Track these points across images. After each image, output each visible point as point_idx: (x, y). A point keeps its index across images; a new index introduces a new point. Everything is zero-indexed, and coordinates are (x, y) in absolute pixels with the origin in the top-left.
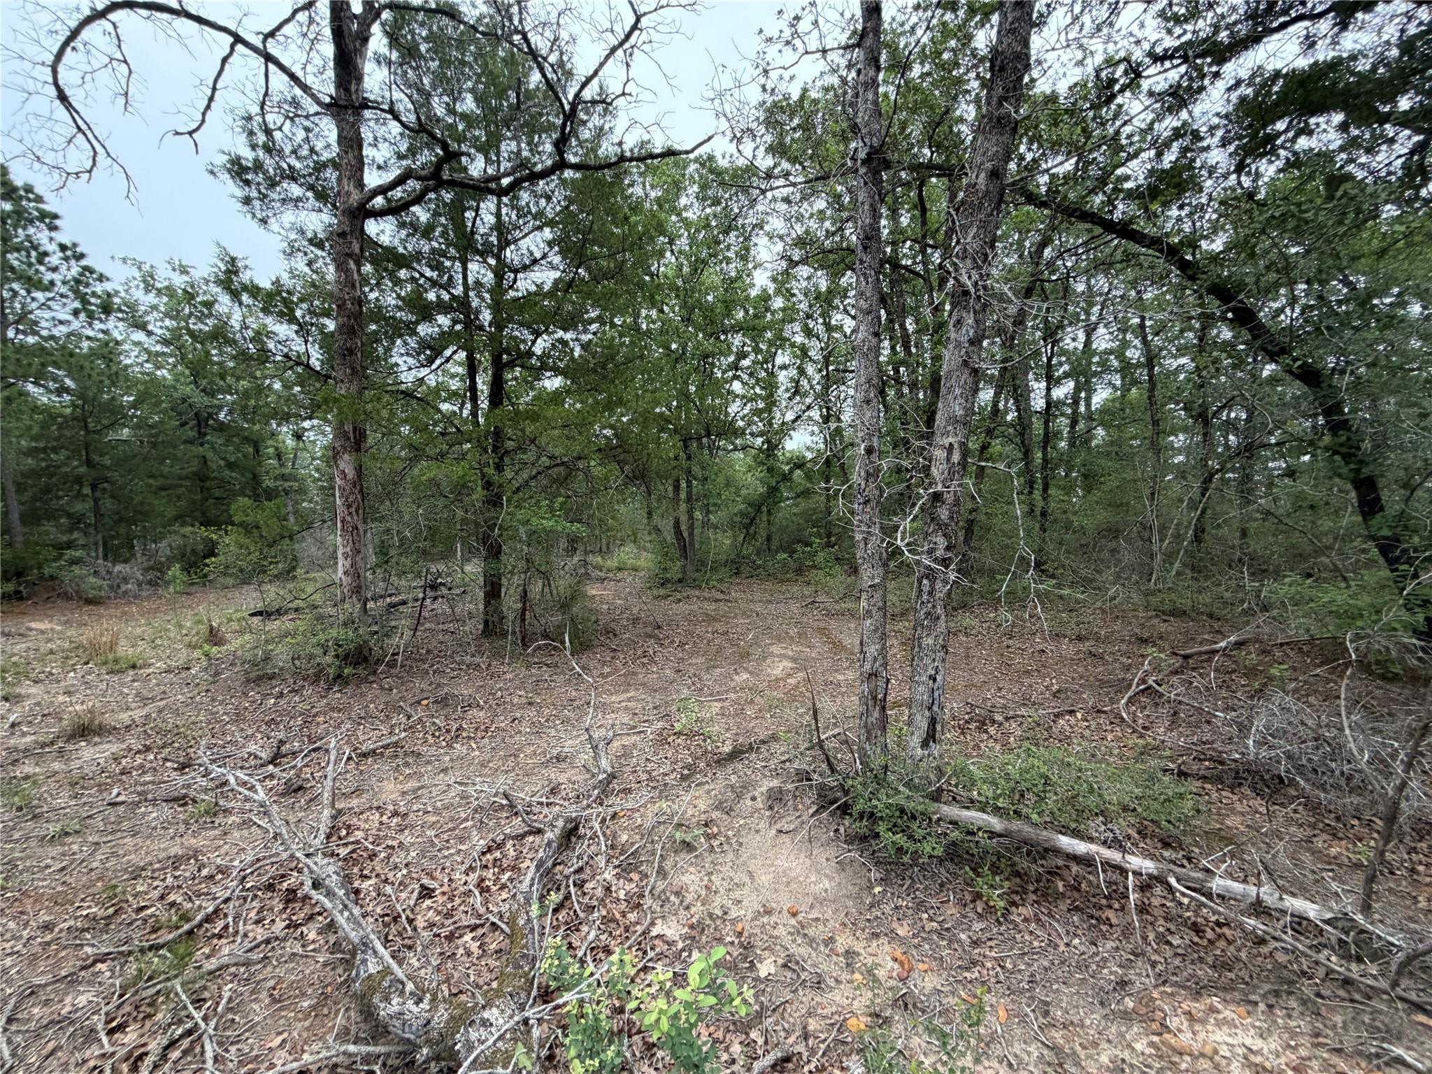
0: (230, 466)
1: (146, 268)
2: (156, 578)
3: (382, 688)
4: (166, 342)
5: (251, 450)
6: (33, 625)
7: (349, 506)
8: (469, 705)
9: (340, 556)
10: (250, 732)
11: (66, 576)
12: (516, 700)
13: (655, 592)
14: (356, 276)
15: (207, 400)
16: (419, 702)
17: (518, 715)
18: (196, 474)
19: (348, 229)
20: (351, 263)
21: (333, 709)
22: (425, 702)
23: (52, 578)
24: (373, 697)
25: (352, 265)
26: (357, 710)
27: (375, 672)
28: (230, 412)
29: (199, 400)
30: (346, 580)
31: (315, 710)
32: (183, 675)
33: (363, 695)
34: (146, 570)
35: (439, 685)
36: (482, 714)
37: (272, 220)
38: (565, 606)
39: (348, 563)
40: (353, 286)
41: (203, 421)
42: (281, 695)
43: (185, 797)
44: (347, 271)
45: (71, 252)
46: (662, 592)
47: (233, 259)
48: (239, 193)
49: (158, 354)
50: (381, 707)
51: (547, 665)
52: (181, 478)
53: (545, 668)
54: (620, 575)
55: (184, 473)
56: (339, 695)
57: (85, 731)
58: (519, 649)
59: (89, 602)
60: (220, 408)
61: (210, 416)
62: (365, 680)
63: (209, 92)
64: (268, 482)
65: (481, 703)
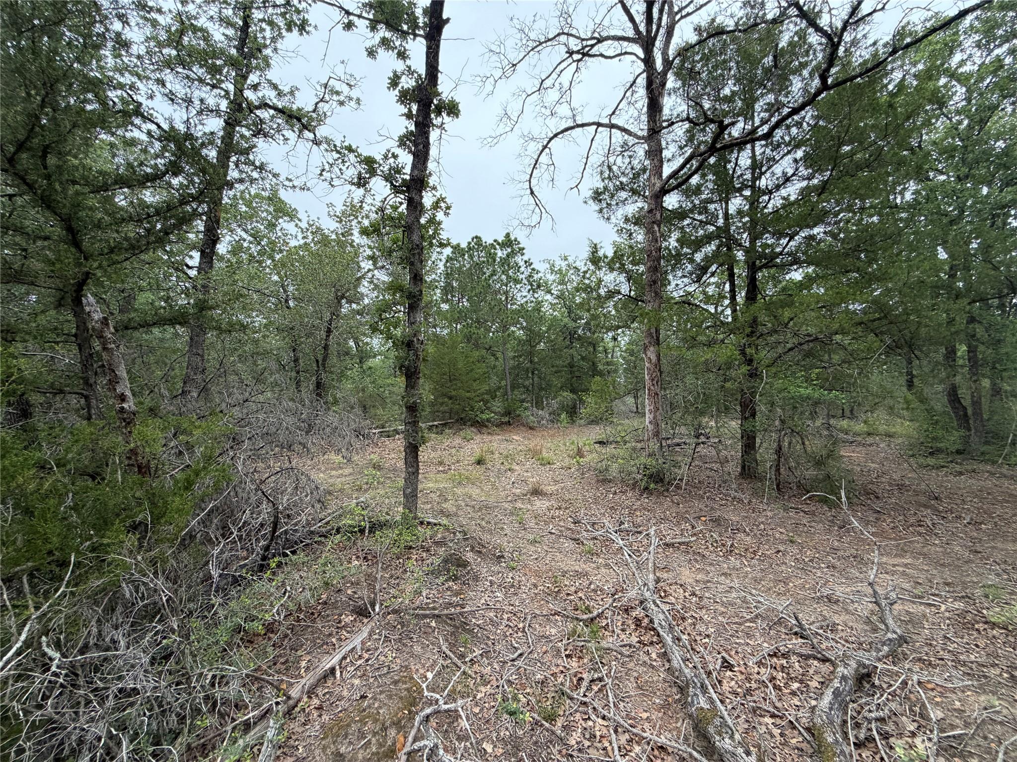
0: (583, 358)
1: (551, 262)
2: (554, 418)
3: (673, 502)
4: (558, 297)
5: (592, 349)
6: (514, 437)
7: (653, 380)
8: (738, 529)
9: (647, 411)
10: (602, 511)
11: (523, 415)
12: (777, 536)
13: (921, 460)
14: (658, 234)
15: (574, 325)
16: (699, 518)
17: (782, 549)
18: (569, 364)
19: (653, 207)
20: (655, 226)
21: (645, 509)
22: (703, 519)
23: (519, 415)
24: (666, 506)
25: (656, 228)
26: (659, 513)
27: (668, 490)
28: (583, 330)
29: (572, 325)
30: (651, 427)
31: (634, 507)
32: (569, 471)
33: (661, 504)
34: (550, 414)
35: (712, 509)
36: (748, 539)
37: (612, 217)
38: (819, 463)
39: (652, 416)
40: (657, 241)
41: (572, 335)
42: (615, 493)
43: (578, 539)
44: (653, 233)
45: (528, 263)
46: (931, 461)
47: (596, 245)
48: (597, 208)
49: (555, 304)
50: (674, 515)
51: (805, 512)
52: (563, 366)
53: (802, 514)
54: (870, 440)
55: (565, 364)
56: (646, 500)
57: (536, 492)
58: (775, 494)
59: (531, 428)
60: (579, 327)
61: (575, 333)
62: (661, 494)
63: (585, 160)
64: (601, 367)
65: (747, 529)
